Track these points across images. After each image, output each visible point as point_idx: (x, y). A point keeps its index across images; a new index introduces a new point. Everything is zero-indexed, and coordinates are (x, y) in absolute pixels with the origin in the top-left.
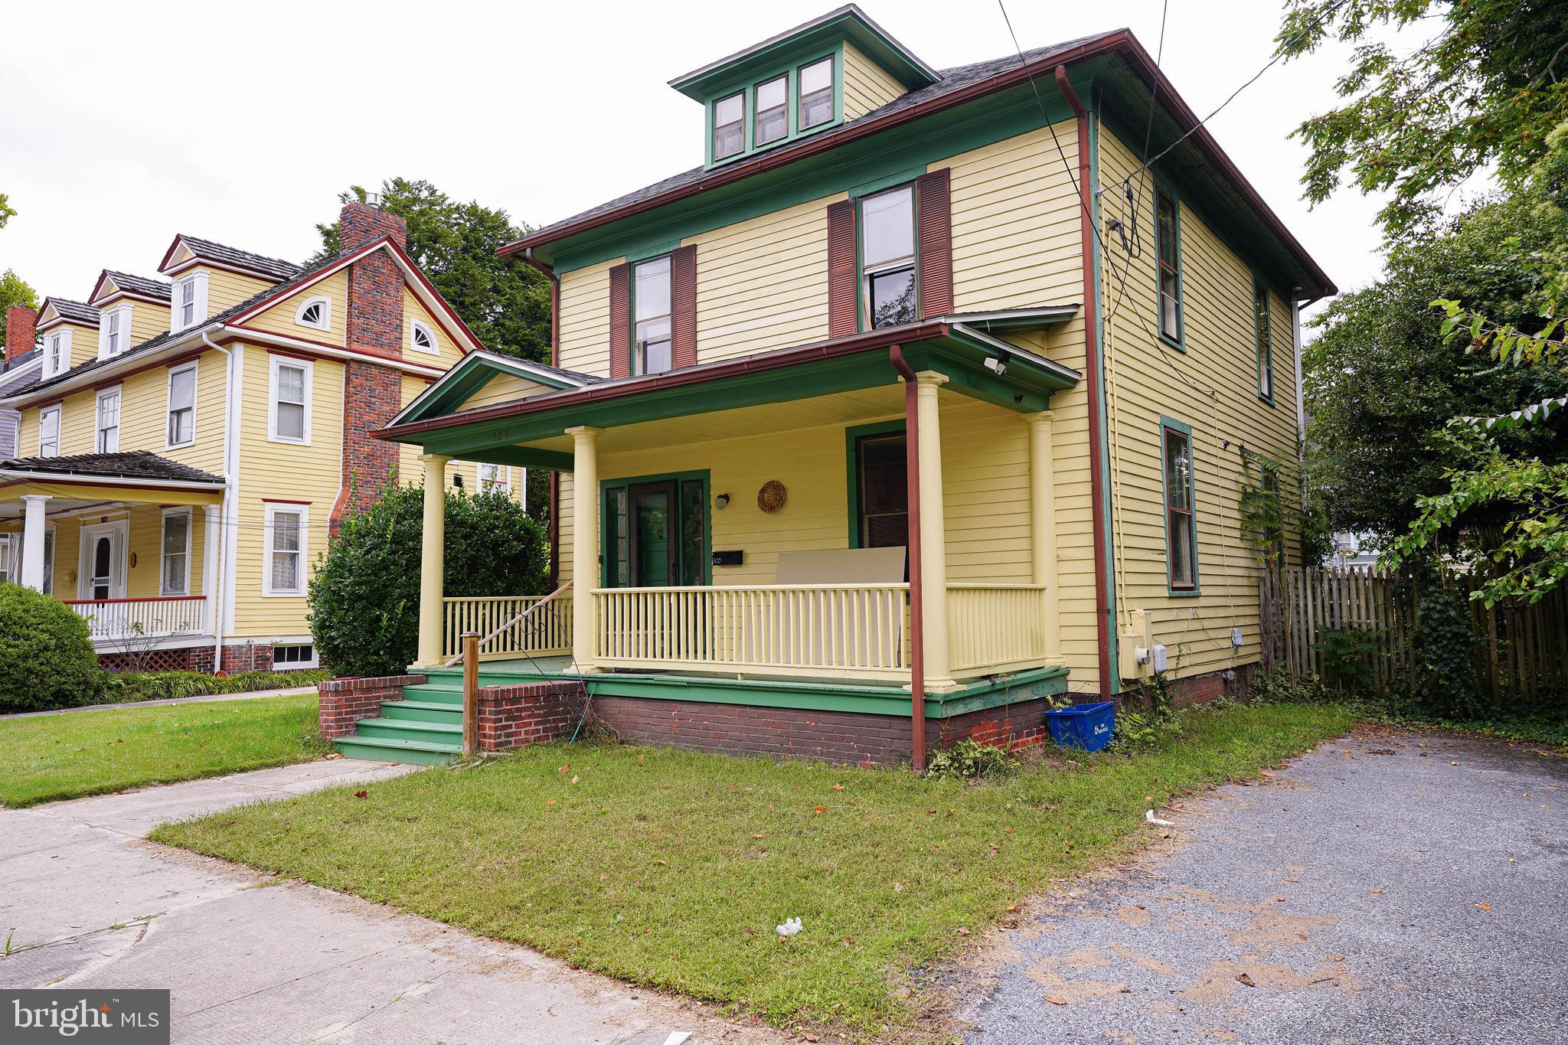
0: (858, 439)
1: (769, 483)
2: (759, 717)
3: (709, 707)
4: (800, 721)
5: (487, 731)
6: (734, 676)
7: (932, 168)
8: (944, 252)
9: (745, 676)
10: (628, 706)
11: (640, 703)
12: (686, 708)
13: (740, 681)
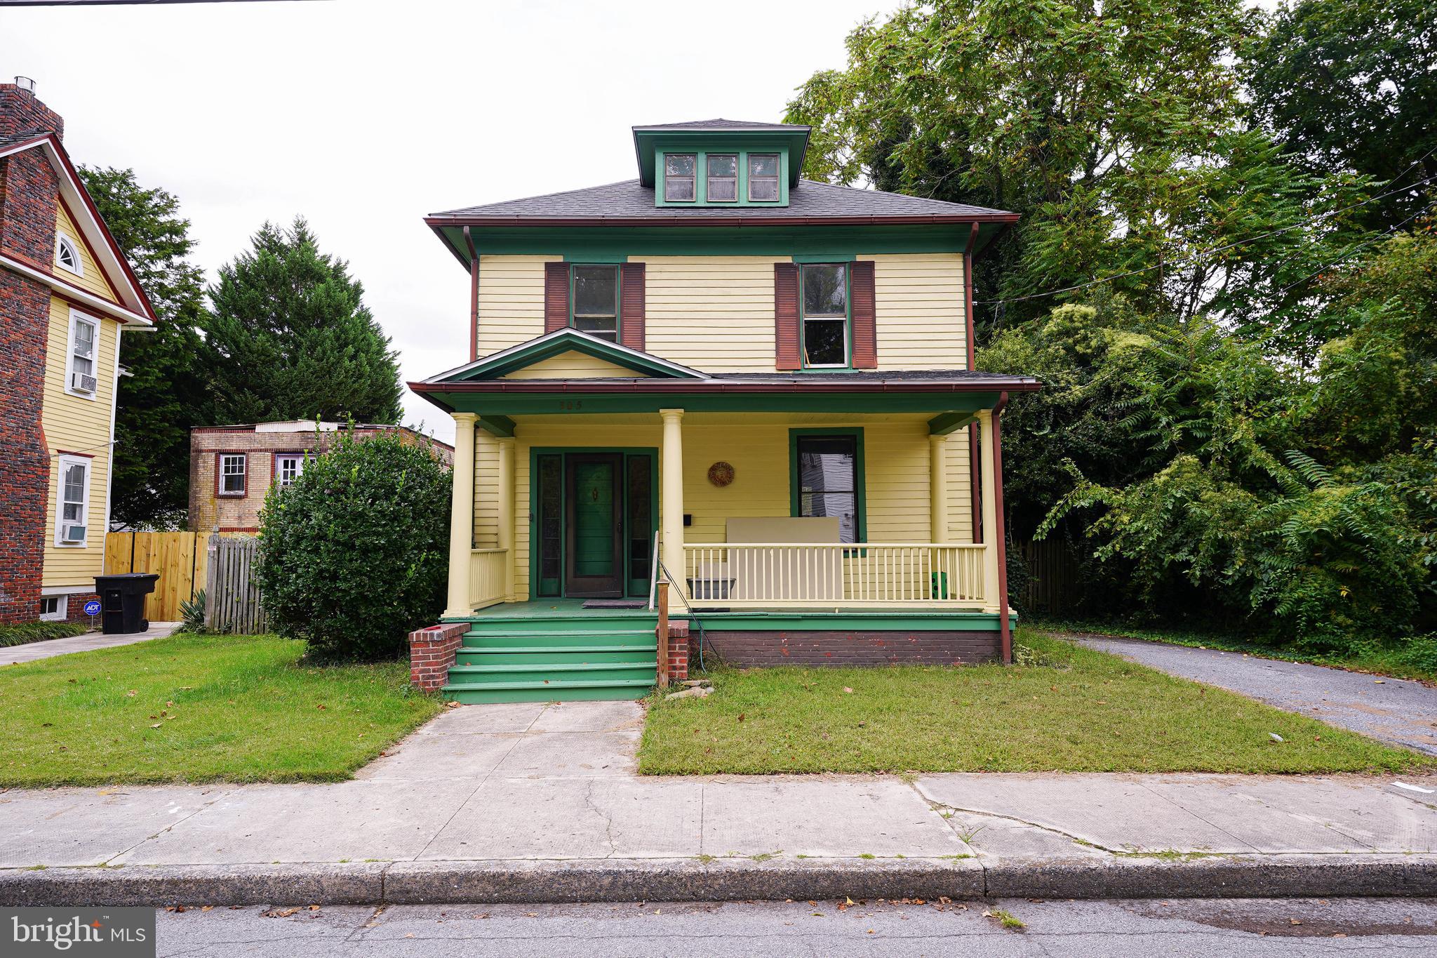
0: (799, 438)
1: (718, 463)
2: (867, 638)
3: (819, 634)
4: (903, 638)
5: (677, 663)
6: (833, 610)
7: (860, 258)
8: (870, 317)
9: (841, 610)
10: (733, 637)
11: (747, 635)
12: (796, 636)
13: (837, 613)
